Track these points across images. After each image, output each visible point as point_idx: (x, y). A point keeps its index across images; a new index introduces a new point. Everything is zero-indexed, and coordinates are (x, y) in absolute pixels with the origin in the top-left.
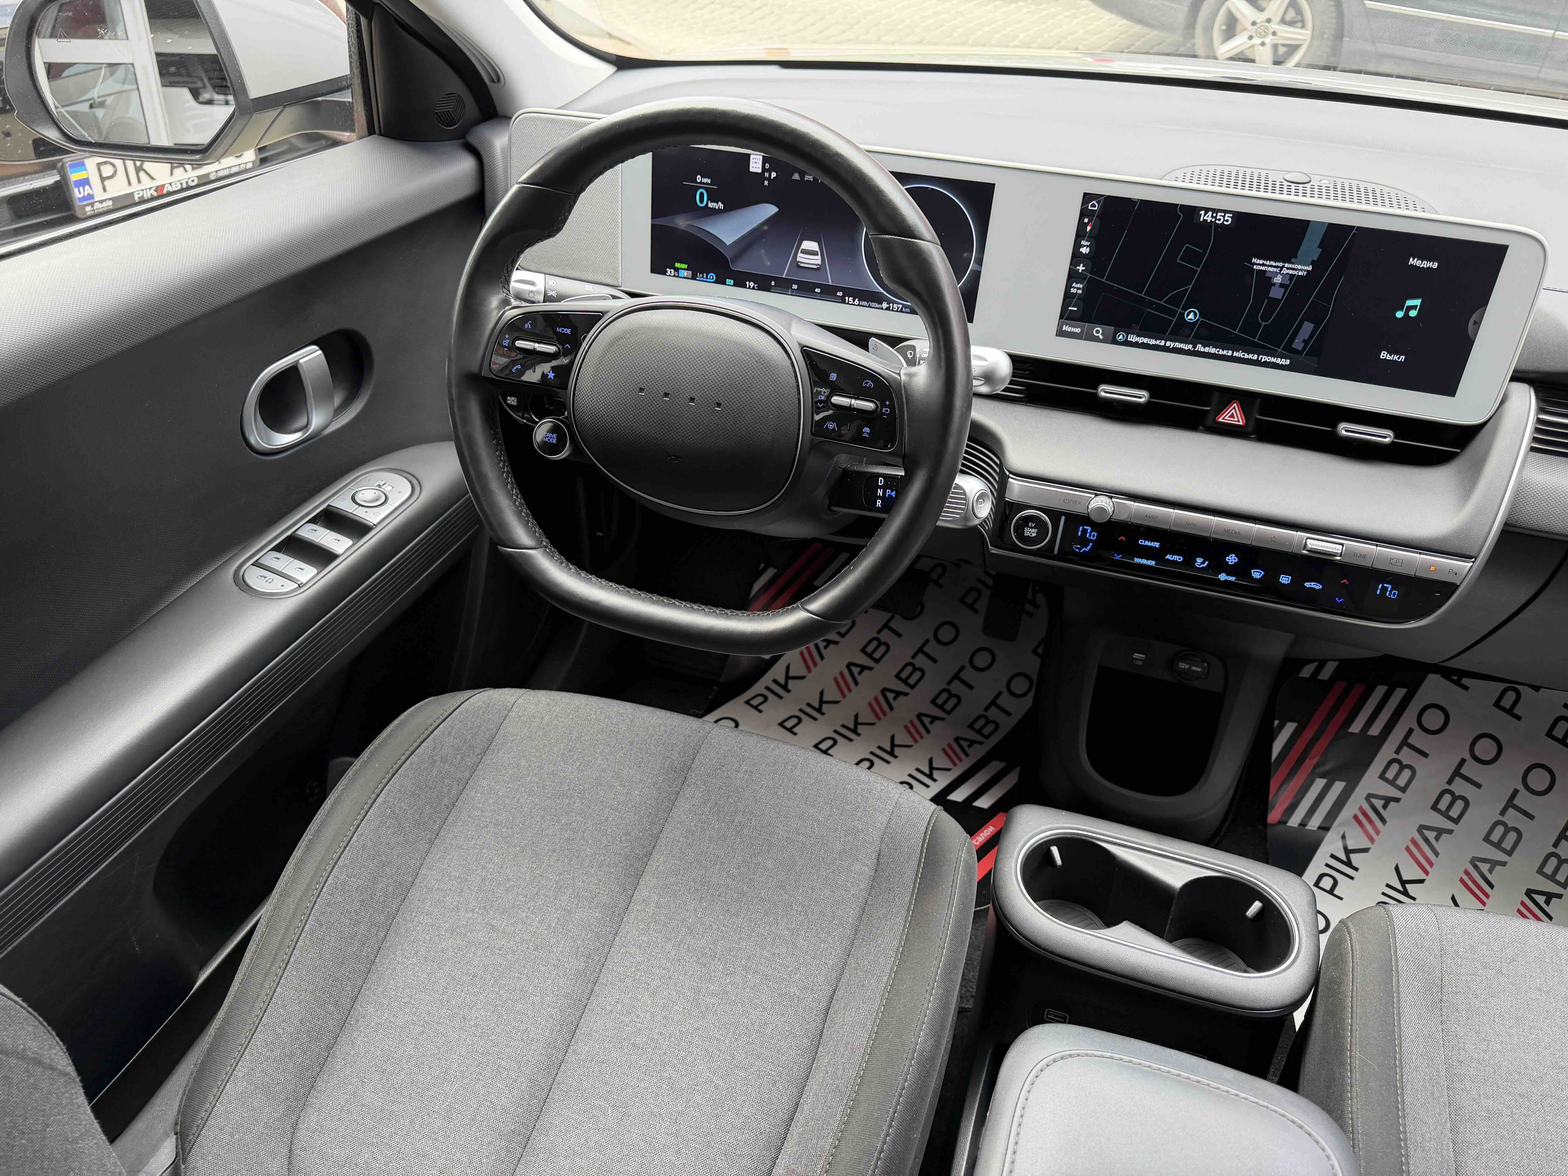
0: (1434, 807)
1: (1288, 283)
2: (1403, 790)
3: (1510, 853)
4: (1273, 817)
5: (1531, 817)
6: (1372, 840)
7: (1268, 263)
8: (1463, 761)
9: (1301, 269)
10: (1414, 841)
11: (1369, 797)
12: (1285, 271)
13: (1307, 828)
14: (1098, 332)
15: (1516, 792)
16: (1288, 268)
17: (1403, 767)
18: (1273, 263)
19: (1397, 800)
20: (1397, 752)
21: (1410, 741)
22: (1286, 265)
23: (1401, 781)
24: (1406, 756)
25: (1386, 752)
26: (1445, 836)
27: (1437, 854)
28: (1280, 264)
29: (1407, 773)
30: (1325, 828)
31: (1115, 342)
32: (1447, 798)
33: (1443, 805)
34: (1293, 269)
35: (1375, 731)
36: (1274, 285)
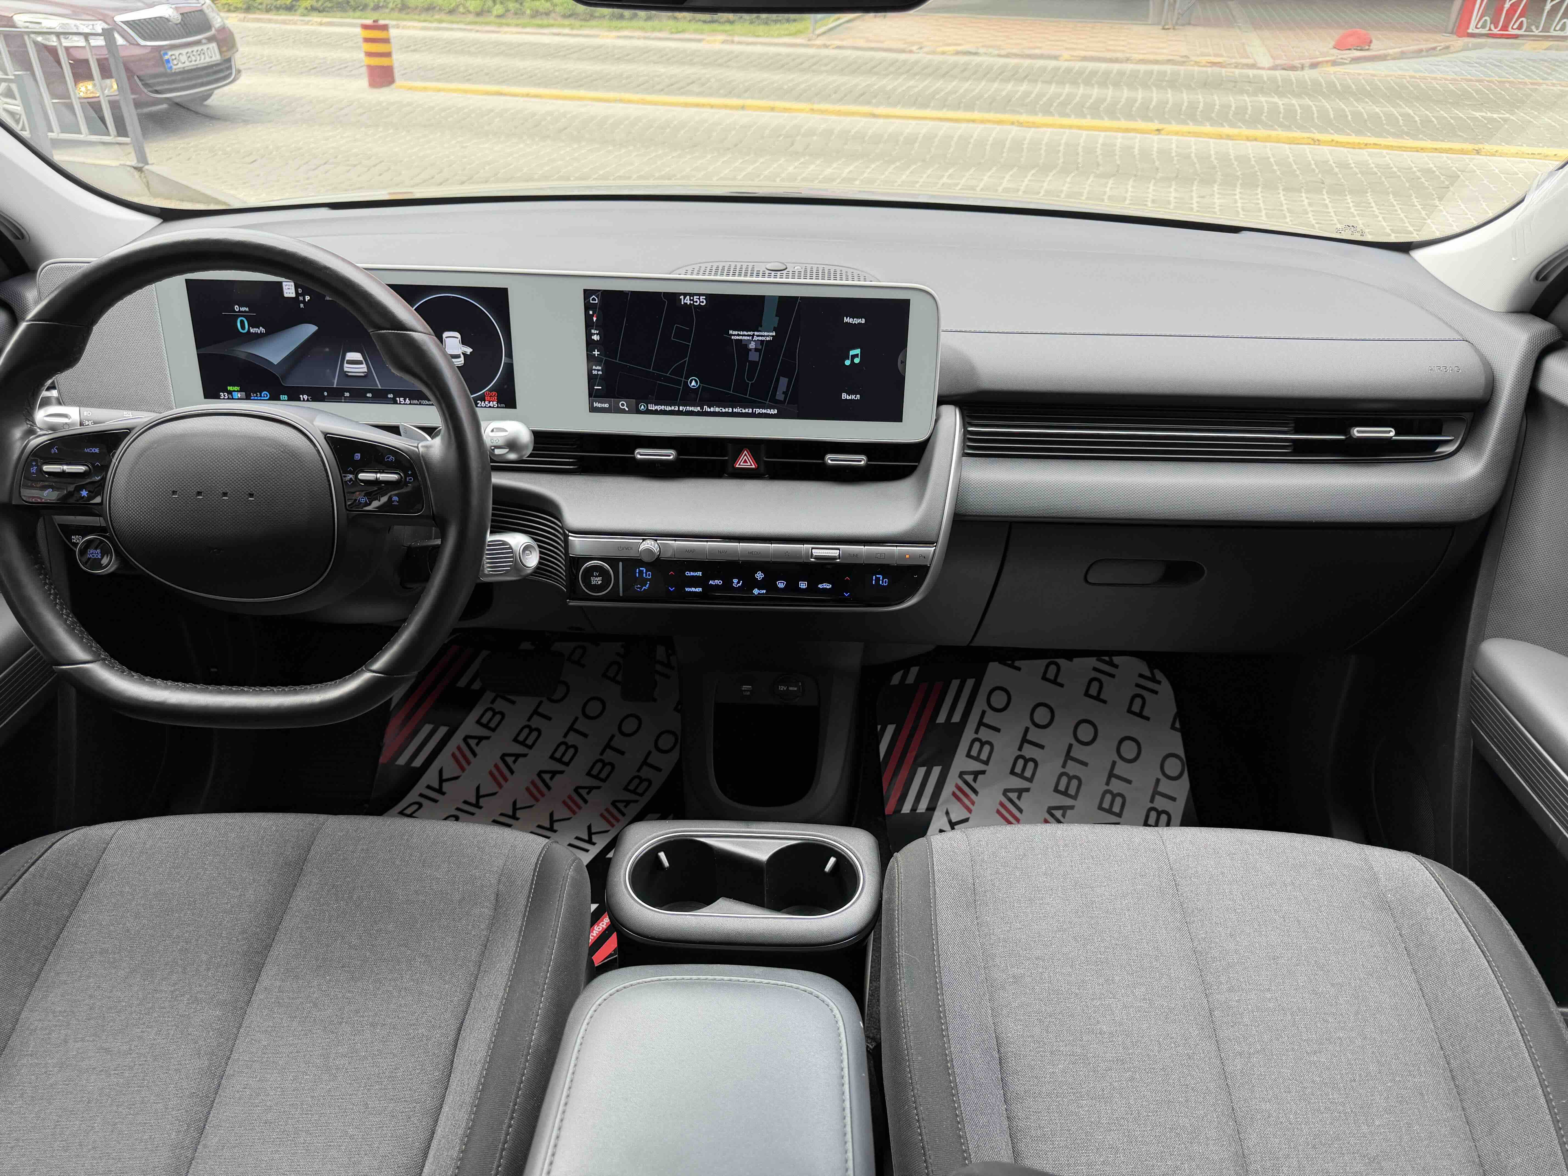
0: (1012, 772)
1: (760, 347)
2: (986, 763)
3: (1075, 797)
4: (889, 809)
5: (1085, 764)
6: (970, 811)
7: (742, 333)
8: (1027, 730)
9: (768, 335)
10: (1002, 804)
11: (961, 775)
12: (756, 338)
13: (918, 811)
14: (623, 405)
15: (1071, 746)
16: (758, 336)
17: (983, 744)
18: (745, 333)
19: (983, 772)
20: (977, 732)
21: (985, 721)
22: (756, 333)
23: (984, 756)
24: (984, 734)
25: (968, 735)
26: (1024, 794)
27: (1021, 811)
28: (751, 333)
29: (987, 748)
30: (931, 809)
31: (638, 412)
32: (1021, 762)
33: (1018, 770)
34: (762, 336)
35: (956, 718)
36: (750, 350)
